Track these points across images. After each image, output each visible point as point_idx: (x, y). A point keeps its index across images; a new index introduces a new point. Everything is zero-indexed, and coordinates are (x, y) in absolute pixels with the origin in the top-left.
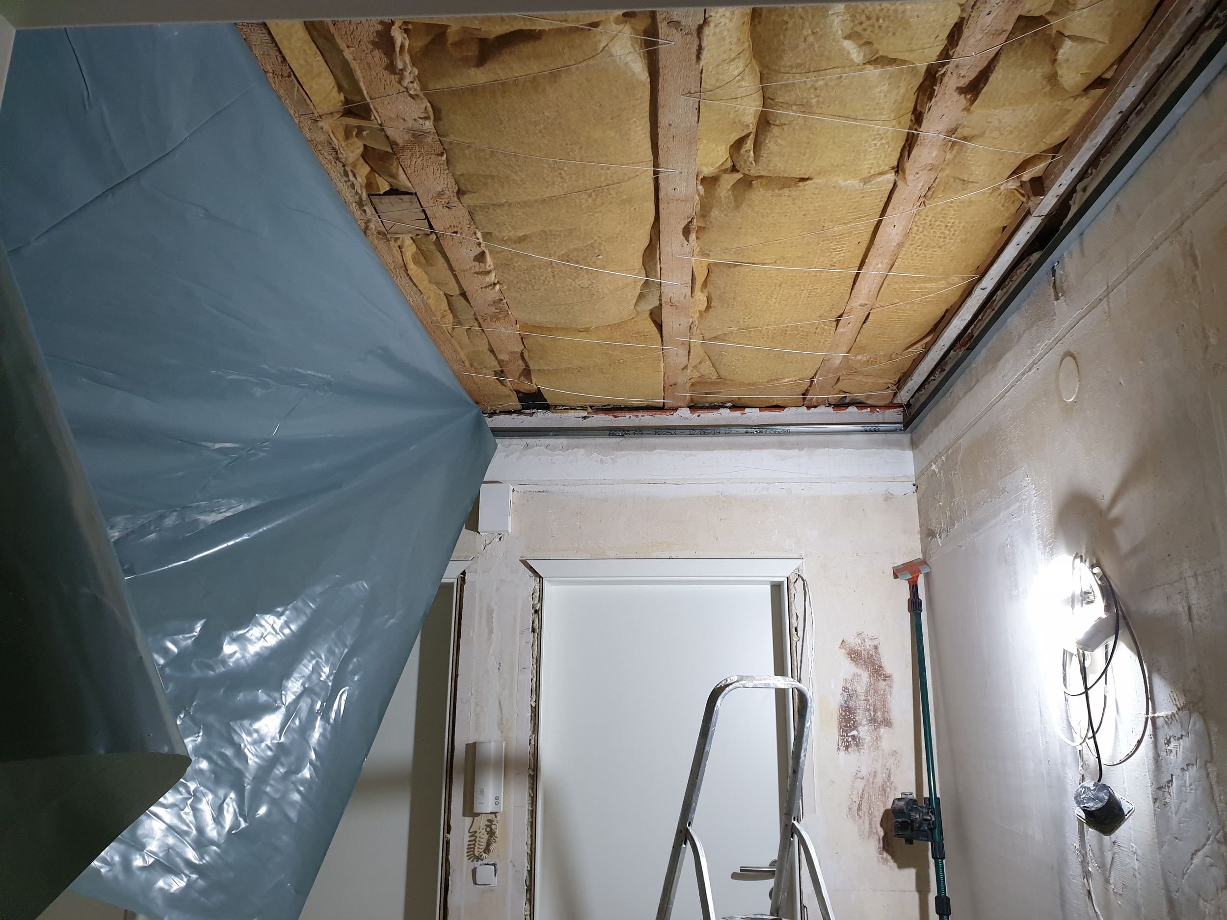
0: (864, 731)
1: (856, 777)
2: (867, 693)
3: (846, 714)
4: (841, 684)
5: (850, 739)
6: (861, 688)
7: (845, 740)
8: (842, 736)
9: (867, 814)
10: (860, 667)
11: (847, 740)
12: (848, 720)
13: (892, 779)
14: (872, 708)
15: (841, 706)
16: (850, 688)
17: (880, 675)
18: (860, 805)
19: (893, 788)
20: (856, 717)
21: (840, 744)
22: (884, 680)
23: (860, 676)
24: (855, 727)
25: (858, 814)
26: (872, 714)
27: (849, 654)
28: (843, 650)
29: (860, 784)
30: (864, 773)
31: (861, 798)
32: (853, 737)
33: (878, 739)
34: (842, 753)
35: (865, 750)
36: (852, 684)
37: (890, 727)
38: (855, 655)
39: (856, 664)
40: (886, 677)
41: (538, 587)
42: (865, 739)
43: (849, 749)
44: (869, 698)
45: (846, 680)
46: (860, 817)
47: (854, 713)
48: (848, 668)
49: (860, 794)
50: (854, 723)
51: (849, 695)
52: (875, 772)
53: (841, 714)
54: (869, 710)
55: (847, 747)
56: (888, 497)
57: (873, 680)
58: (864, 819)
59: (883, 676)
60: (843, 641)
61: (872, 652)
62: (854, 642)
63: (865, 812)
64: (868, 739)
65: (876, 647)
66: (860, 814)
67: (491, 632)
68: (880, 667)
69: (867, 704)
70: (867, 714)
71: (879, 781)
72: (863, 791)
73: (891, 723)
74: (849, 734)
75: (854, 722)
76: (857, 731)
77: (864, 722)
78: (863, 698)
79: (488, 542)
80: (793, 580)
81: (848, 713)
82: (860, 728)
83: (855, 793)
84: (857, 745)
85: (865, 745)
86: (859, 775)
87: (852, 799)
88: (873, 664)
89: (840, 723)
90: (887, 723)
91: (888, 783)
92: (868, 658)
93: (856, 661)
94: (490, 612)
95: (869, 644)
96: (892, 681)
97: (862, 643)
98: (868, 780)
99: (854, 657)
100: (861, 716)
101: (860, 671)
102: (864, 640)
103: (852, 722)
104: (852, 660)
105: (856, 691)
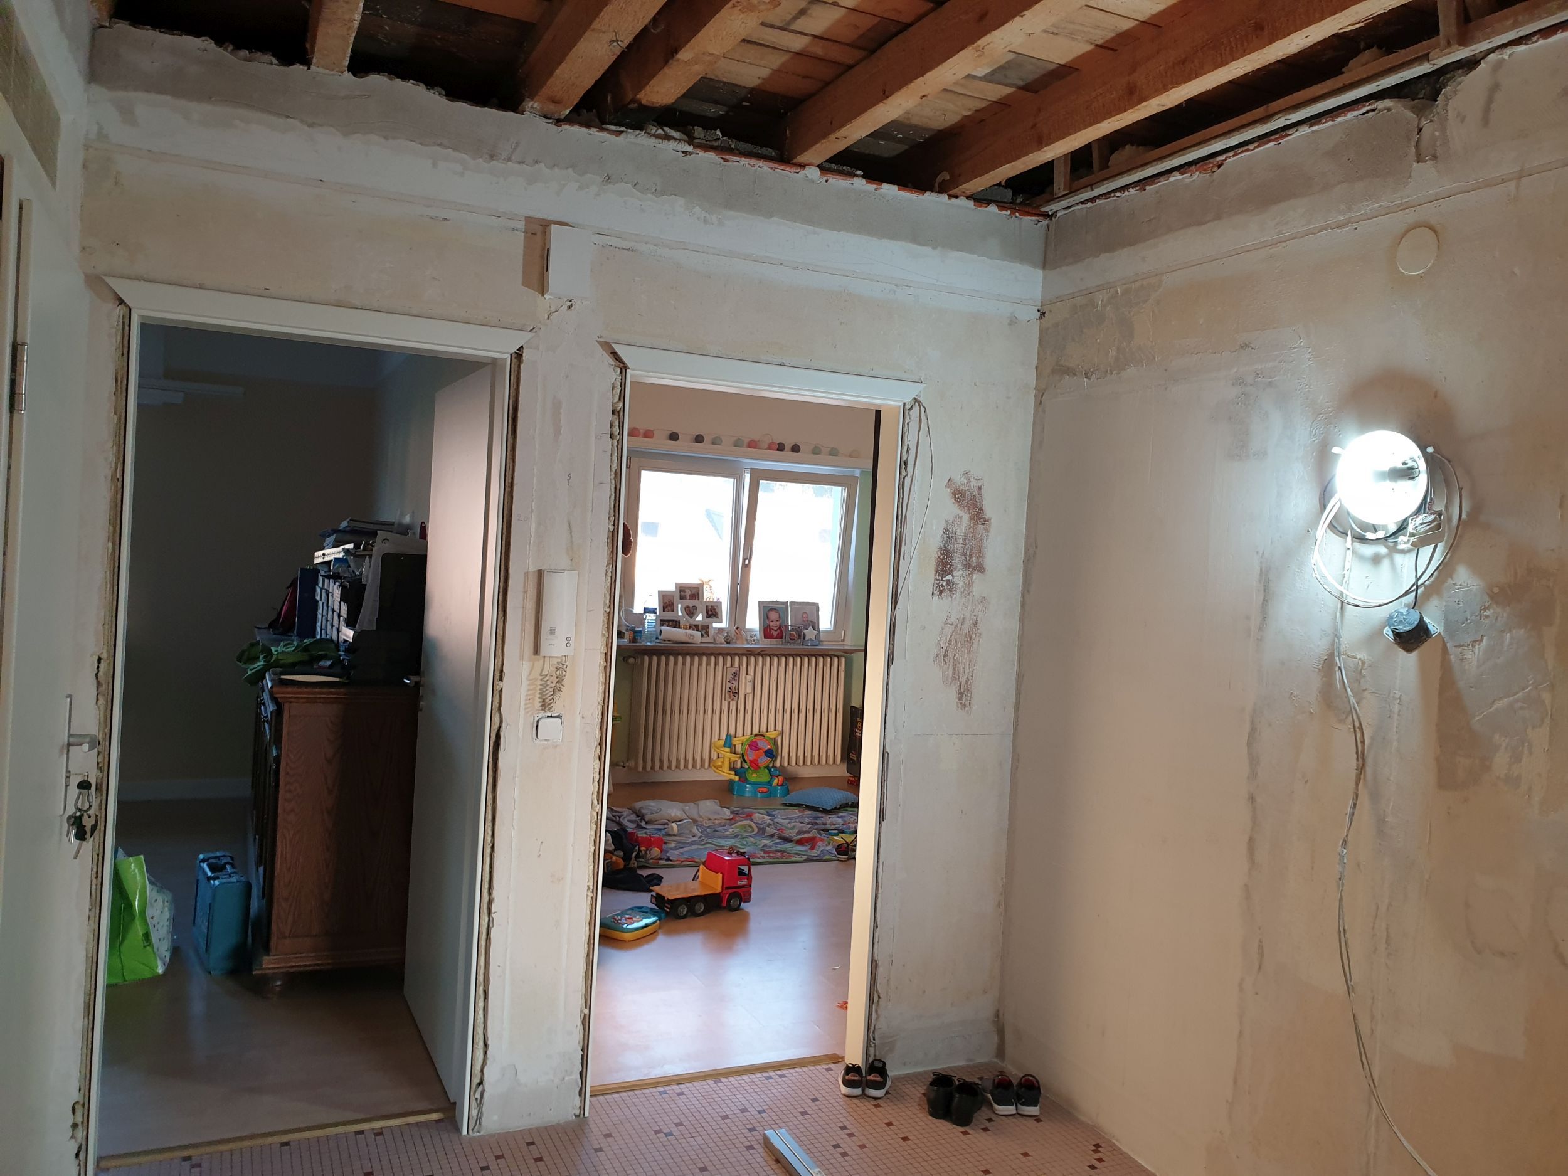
0: (958, 576)
1: (946, 623)
2: (965, 536)
3: (944, 557)
4: (943, 525)
5: (944, 584)
6: (960, 531)
7: (940, 584)
8: (939, 580)
9: (952, 660)
10: (962, 508)
11: (942, 585)
12: (944, 564)
13: (978, 625)
14: (968, 553)
15: (940, 549)
16: (951, 530)
17: (980, 518)
18: (947, 651)
19: (978, 635)
20: (953, 562)
21: (935, 589)
22: (983, 524)
23: (961, 518)
24: (950, 572)
25: (944, 660)
26: (968, 558)
27: (954, 494)
28: (949, 490)
29: (949, 630)
30: (953, 619)
31: (948, 643)
32: (948, 581)
33: (970, 584)
34: (936, 598)
35: (957, 596)
36: (953, 527)
37: (982, 573)
38: (959, 496)
39: (959, 505)
40: (986, 521)
41: (619, 380)
42: (958, 584)
43: (943, 594)
44: (967, 541)
45: (948, 521)
46: (946, 663)
47: (951, 556)
48: (950, 509)
49: (948, 639)
50: (950, 567)
51: (949, 537)
52: (964, 618)
53: (939, 557)
54: (965, 554)
55: (941, 592)
56: (1013, 321)
57: (973, 523)
58: (949, 665)
59: (982, 520)
60: (950, 479)
61: (976, 493)
62: (960, 480)
63: (950, 658)
64: (961, 584)
65: (980, 488)
66: (946, 660)
67: (557, 431)
68: (981, 509)
69: (964, 548)
70: (963, 558)
71: (966, 627)
72: (950, 637)
73: (984, 569)
74: (944, 579)
75: (951, 565)
76: (952, 575)
77: (960, 567)
78: (961, 541)
79: (553, 309)
80: (908, 407)
81: (945, 557)
82: (955, 573)
83: (943, 639)
84: (950, 591)
85: (958, 591)
86: (948, 621)
87: (940, 645)
88: (975, 506)
89: (937, 566)
90: (980, 569)
91: (974, 630)
92: (971, 500)
93: (959, 502)
94: (557, 406)
95: (974, 484)
96: (990, 526)
97: (967, 483)
98: (957, 626)
99: (958, 498)
100: (957, 561)
101: (961, 513)
102: (969, 480)
103: (949, 566)
104: (955, 500)
105: (955, 534)
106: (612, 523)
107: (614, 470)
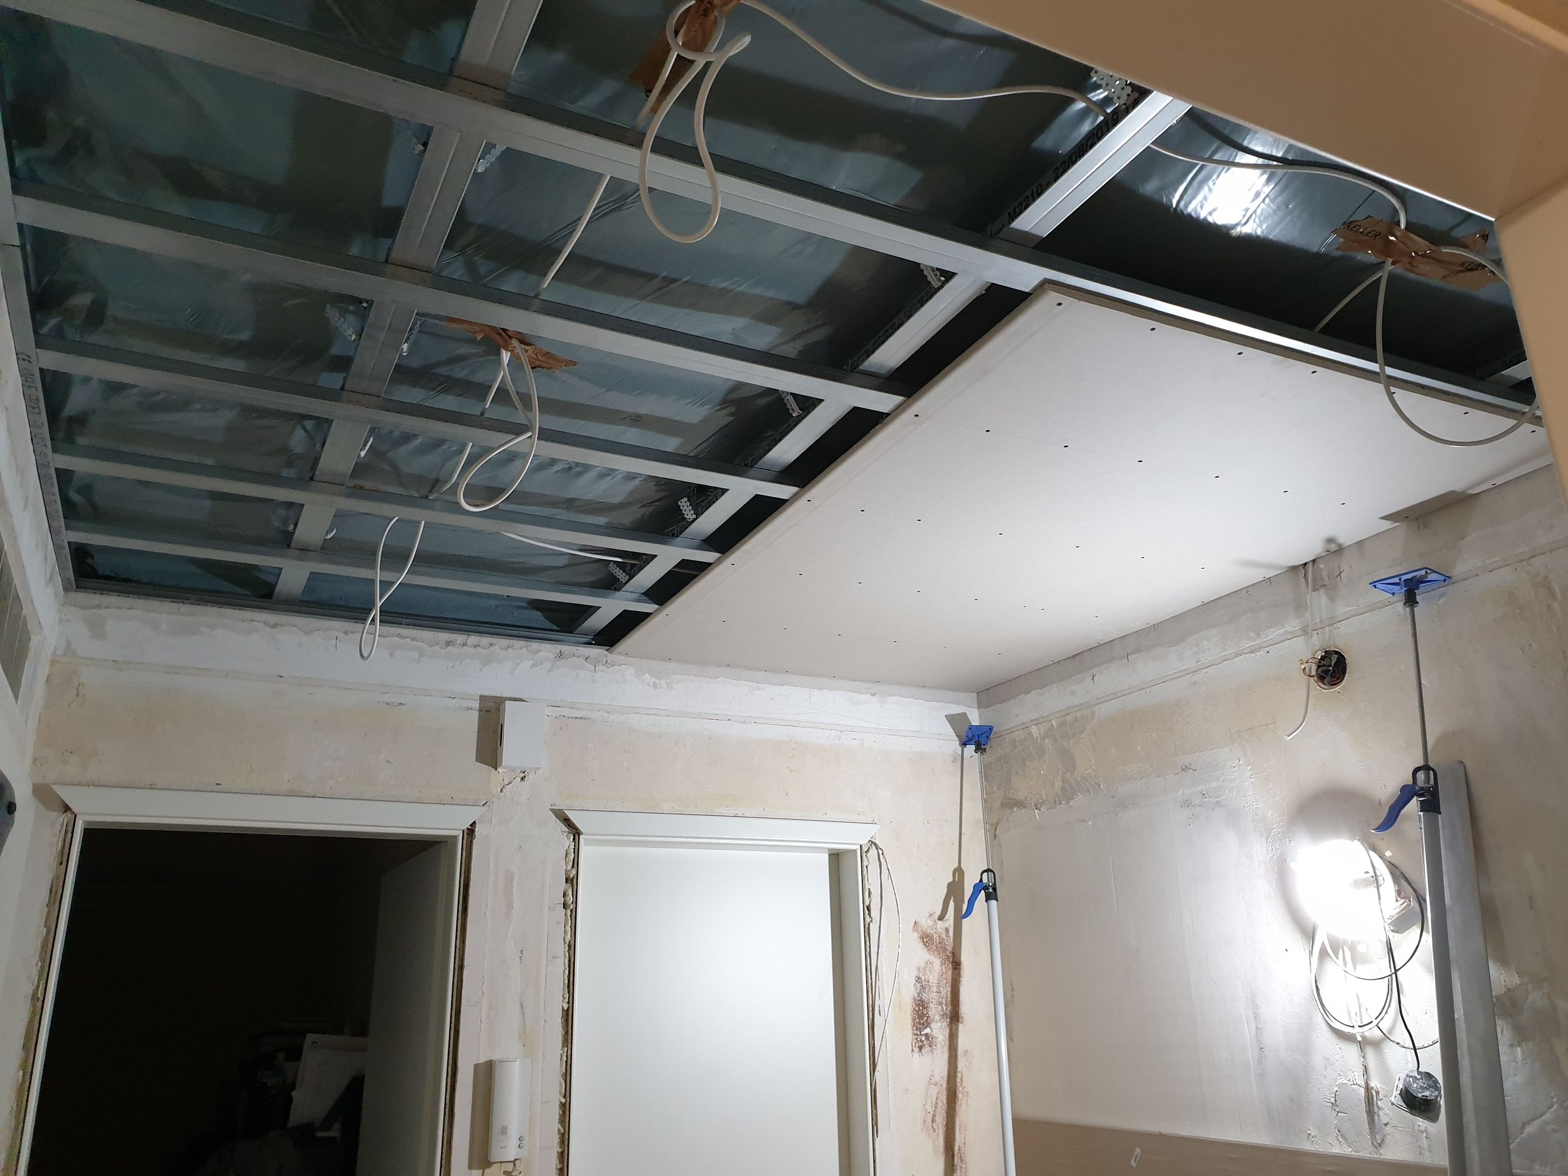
0: (936, 1029)
1: (930, 1083)
2: (939, 984)
3: (919, 1008)
4: (914, 973)
5: (923, 1038)
6: (933, 978)
7: (919, 1040)
8: (917, 1035)
9: (941, 1126)
10: (932, 953)
11: (921, 1040)
12: (921, 1016)
13: (964, 1083)
14: (944, 1001)
15: (914, 999)
16: (923, 978)
17: (952, 963)
18: (934, 1116)
19: (965, 1094)
20: (929, 1013)
21: (914, 1044)
22: (956, 969)
23: (931, 963)
24: (927, 1024)
25: (933, 1127)
26: (945, 1008)
27: (922, 938)
29: (934, 1091)
30: (937, 1078)
31: (935, 1107)
32: (927, 1035)
34: (916, 1055)
35: (938, 1051)
36: (925, 974)
37: (961, 1022)
38: (927, 940)
39: (929, 950)
40: (957, 965)
41: (572, 847)
42: (938, 1038)
43: (923, 1050)
44: (941, 989)
45: (919, 968)
46: (935, 1131)
47: (927, 1007)
48: (920, 955)
49: (934, 1103)
50: (927, 1020)
51: (922, 986)
53: (914, 1009)
54: (941, 1004)
55: (921, 1048)
56: (956, 758)
57: (945, 967)
58: (939, 1133)
59: (954, 964)
60: (915, 922)
61: (944, 936)
62: (926, 923)
63: (939, 1124)
64: (941, 1037)
65: (947, 930)
66: (935, 1127)
67: (509, 907)
68: (952, 953)
69: (940, 996)
70: (940, 1008)
72: (937, 1100)
73: (963, 1018)
74: (922, 1033)
75: (928, 1017)
76: (930, 1028)
77: (937, 1018)
78: (935, 989)
79: (506, 782)
80: (865, 849)
81: (921, 1008)
82: (933, 1025)
83: (928, 1102)
84: (930, 1046)
85: (938, 1045)
86: (932, 1081)
87: (926, 1109)
88: (945, 950)
89: (914, 1020)
90: (959, 1018)
91: (961, 1088)
92: (940, 943)
93: (928, 946)
94: (509, 879)
95: (940, 926)
96: (963, 969)
97: (934, 926)
98: (942, 1085)
99: (927, 942)
100: (934, 1011)
101: (932, 958)
102: (936, 922)
103: (926, 1018)
104: (924, 944)
105: (928, 982)
106: (567, 1000)
107: (567, 942)
